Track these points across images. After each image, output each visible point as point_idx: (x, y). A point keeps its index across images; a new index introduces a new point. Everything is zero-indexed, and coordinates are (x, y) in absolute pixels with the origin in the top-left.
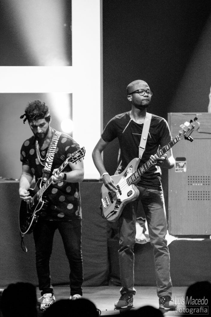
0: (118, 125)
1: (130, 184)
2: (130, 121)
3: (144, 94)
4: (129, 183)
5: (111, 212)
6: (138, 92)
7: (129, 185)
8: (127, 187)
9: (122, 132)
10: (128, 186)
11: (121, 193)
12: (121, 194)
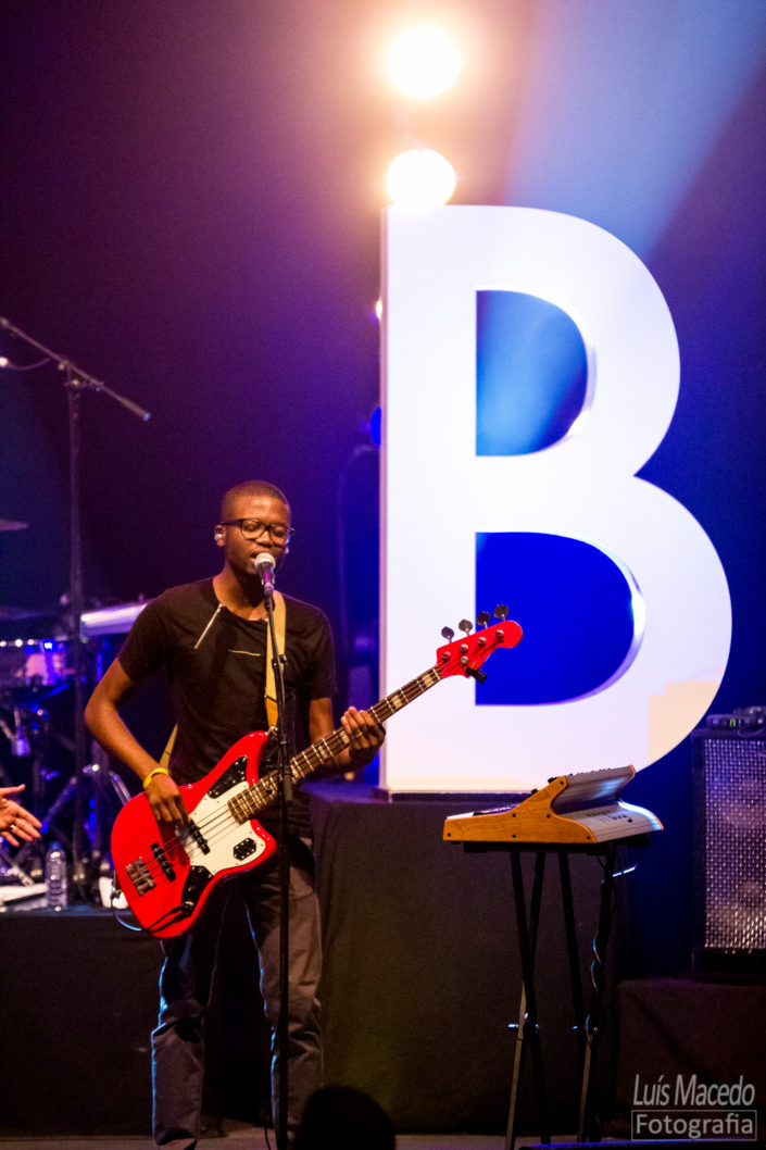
0: (176, 623)
1: (245, 820)
2: (218, 610)
3: (261, 535)
4: (242, 813)
5: (174, 911)
6: (241, 523)
7: (241, 823)
8: (232, 827)
9: (194, 644)
10: (237, 824)
11: (206, 846)
12: (206, 850)
